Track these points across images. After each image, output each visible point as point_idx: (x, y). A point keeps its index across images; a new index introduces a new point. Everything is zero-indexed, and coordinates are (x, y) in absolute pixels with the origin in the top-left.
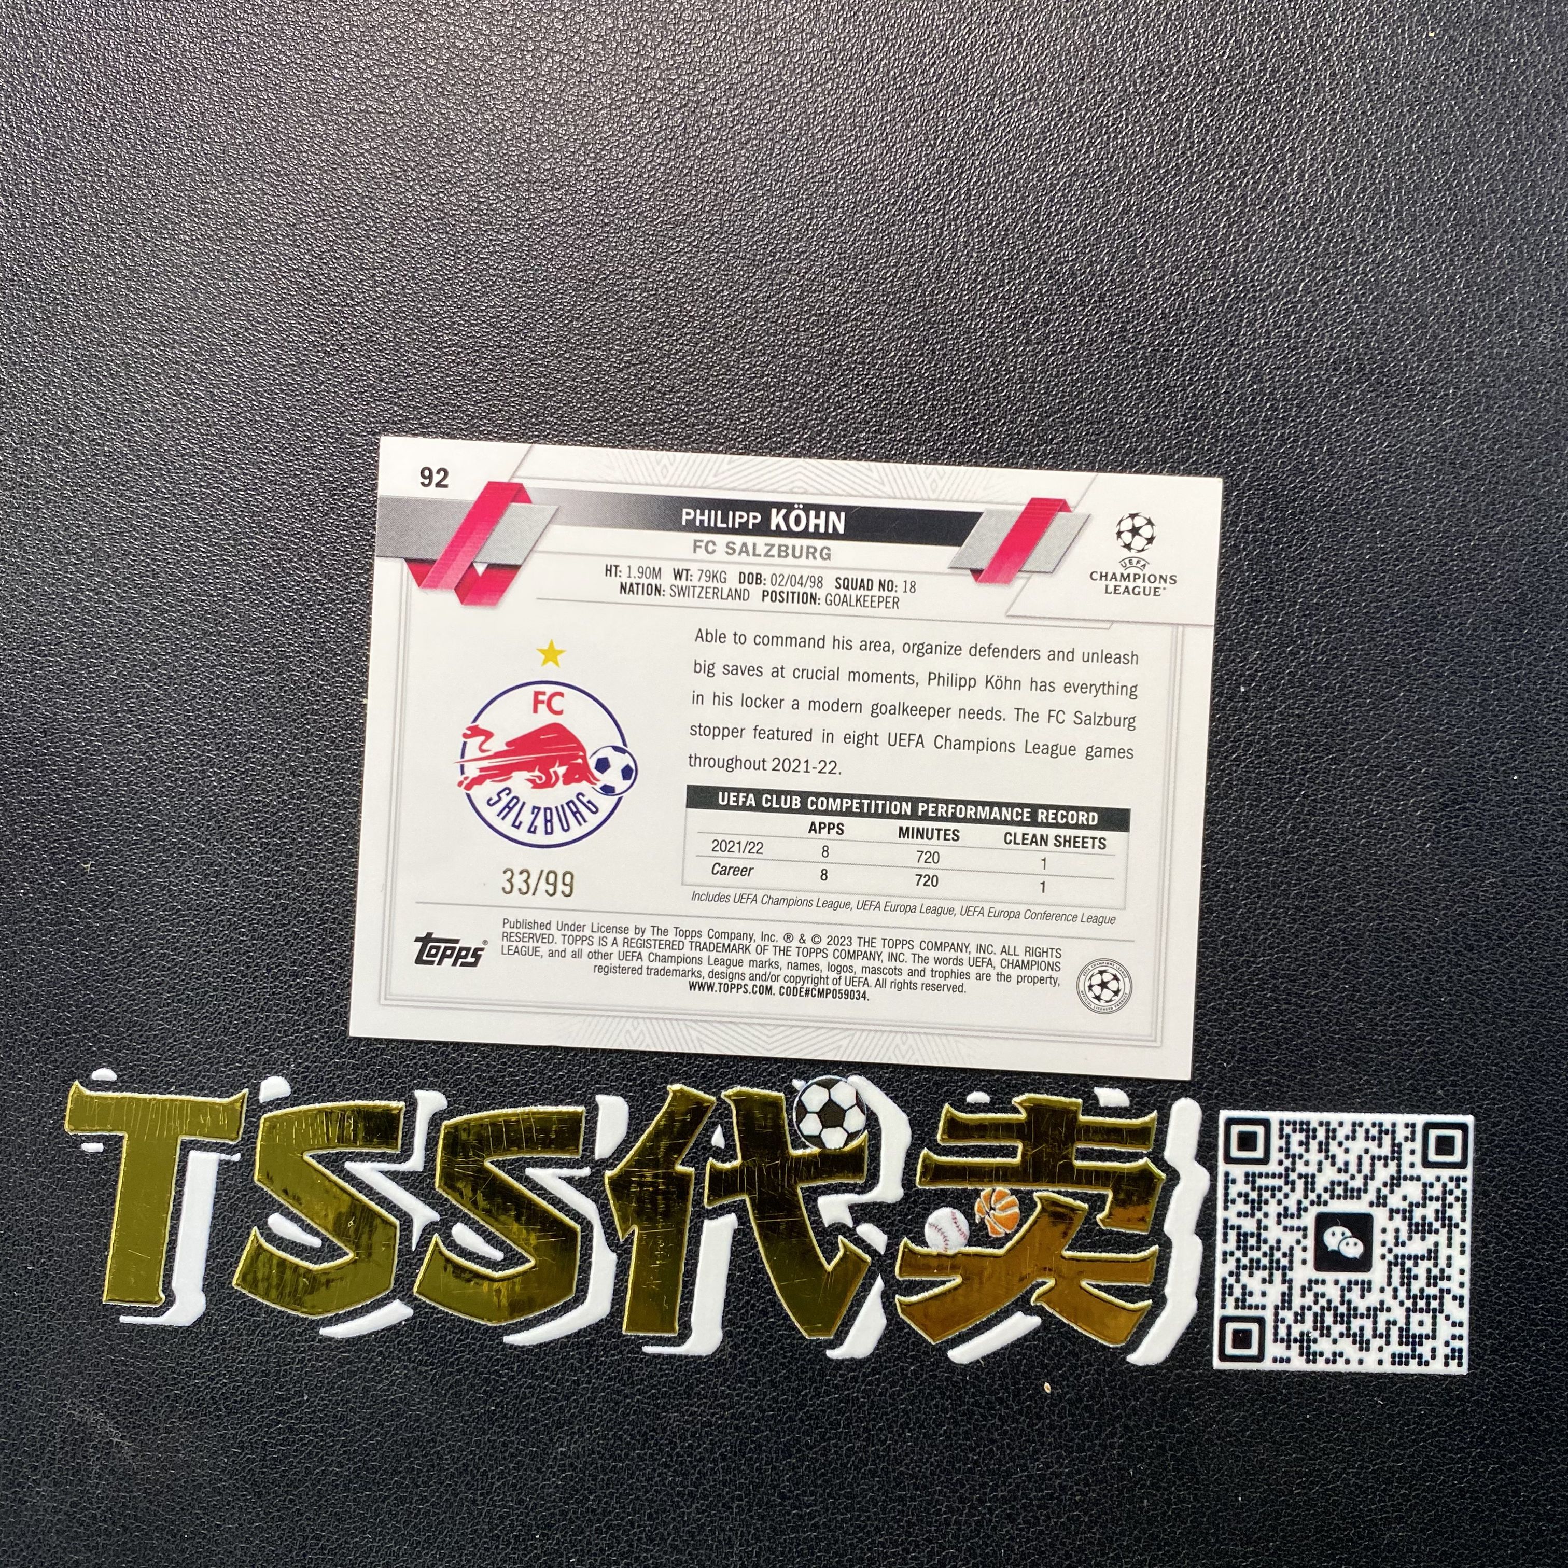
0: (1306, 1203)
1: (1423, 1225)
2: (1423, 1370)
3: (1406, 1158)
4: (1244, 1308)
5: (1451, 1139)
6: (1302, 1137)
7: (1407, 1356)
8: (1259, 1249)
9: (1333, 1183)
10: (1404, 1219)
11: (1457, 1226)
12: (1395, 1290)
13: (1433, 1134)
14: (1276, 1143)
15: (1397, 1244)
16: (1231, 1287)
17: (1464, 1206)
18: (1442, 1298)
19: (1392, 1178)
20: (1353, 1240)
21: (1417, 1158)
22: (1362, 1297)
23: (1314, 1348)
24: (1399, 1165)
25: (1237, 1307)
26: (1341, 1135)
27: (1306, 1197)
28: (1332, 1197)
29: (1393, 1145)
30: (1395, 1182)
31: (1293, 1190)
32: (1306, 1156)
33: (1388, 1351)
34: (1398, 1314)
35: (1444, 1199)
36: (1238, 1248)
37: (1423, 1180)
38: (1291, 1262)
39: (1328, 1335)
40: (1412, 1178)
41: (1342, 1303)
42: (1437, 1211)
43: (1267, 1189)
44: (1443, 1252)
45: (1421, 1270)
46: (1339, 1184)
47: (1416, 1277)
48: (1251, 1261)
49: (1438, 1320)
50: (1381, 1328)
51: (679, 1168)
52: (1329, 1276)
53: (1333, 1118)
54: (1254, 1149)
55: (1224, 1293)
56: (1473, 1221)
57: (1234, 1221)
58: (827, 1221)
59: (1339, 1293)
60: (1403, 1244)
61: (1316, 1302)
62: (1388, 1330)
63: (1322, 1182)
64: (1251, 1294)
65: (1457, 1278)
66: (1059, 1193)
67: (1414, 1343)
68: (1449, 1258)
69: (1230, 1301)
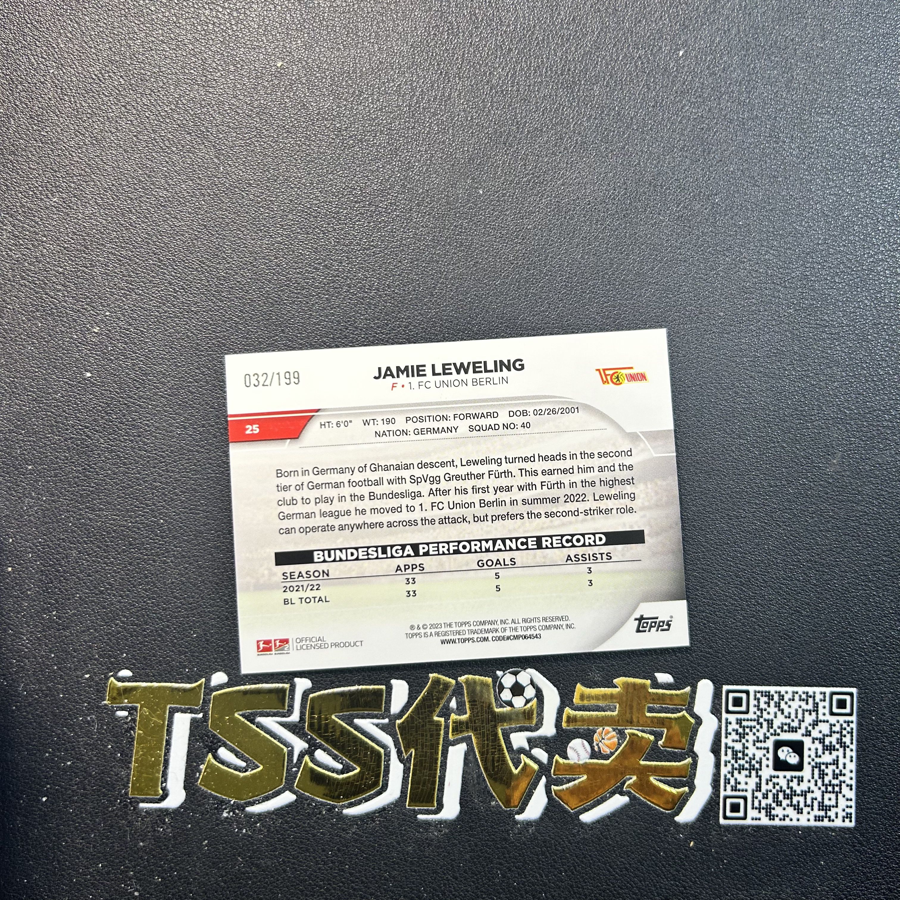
0: (768, 734)
1: (831, 746)
2: (831, 824)
3: (821, 710)
4: (736, 790)
5: (845, 701)
6: (766, 699)
7: (823, 817)
8: (744, 759)
9: (782, 724)
10: (820, 743)
11: (848, 747)
12: (816, 781)
13: (835, 697)
14: (753, 702)
15: (816, 757)
16: (729, 780)
17: (852, 736)
18: (841, 785)
19: (814, 721)
20: (793, 754)
21: (827, 711)
22: (799, 785)
23: (773, 812)
24: (817, 714)
25: (732, 790)
26: (786, 698)
27: (768, 731)
28: (782, 731)
29: (814, 703)
30: (815, 723)
31: (761, 727)
32: (768, 709)
33: (813, 814)
34: (818, 794)
35: (841, 732)
36: (733, 759)
37: (830, 722)
38: (761, 766)
39: (781, 805)
40: (824, 721)
41: (788, 788)
42: (838, 739)
43: (747, 727)
44: (841, 761)
45: (829, 771)
46: (786, 724)
47: (827, 775)
48: (740, 765)
49: (839, 797)
50: (809, 802)
51: (436, 718)
52: (781, 774)
53: (783, 689)
54: (741, 705)
55: (725, 783)
56: (857, 745)
57: (730, 744)
58: (515, 746)
59: (786, 782)
60: (820, 757)
61: (774, 788)
62: (813, 802)
63: (777, 723)
64: (739, 783)
65: (849, 775)
66: (638, 730)
67: (826, 810)
68: (845, 764)
69: (729, 787)
